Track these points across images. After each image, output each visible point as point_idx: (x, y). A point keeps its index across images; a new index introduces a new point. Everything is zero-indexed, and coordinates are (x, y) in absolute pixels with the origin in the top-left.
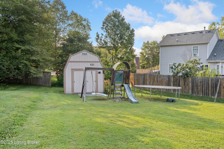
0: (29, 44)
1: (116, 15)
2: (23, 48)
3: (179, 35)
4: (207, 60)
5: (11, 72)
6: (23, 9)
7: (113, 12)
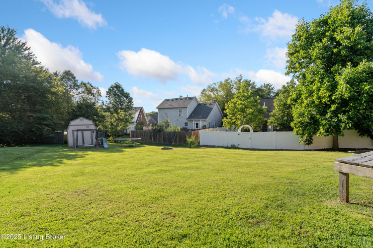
0: (40, 112)
1: (118, 86)
2: (34, 115)
3: (172, 100)
4: (187, 119)
5: (26, 134)
6: (32, 87)
7: (115, 84)
